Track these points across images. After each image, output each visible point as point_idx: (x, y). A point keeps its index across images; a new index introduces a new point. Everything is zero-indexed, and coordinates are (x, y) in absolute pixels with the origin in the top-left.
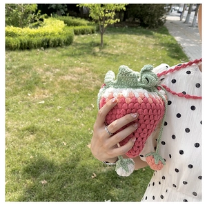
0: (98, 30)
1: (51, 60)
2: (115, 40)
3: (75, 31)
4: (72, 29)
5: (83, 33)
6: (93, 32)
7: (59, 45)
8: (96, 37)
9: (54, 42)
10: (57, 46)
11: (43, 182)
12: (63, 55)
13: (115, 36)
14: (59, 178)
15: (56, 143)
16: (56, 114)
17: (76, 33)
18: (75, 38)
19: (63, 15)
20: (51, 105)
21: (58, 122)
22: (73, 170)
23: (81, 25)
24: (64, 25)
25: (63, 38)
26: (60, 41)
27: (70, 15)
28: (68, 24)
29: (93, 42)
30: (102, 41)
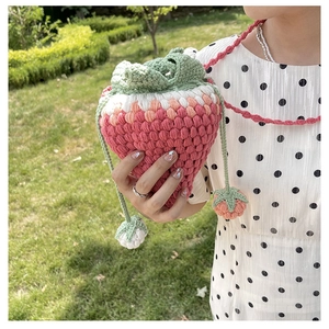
0: (146, 30)
1: (80, 93)
2: (176, 41)
3: (110, 38)
4: (104, 35)
5: (123, 38)
6: (139, 35)
7: (88, 66)
8: (145, 42)
9: (80, 61)
10: (86, 68)
11: (98, 278)
12: (98, 81)
13: (176, 33)
14: (121, 268)
15: (110, 217)
16: (102, 173)
17: (113, 41)
18: (113, 49)
19: (87, 16)
20: (92, 161)
21: (107, 184)
22: (142, 252)
23: (118, 26)
24: (91, 32)
25: (93, 53)
26: (88, 59)
27: (97, 15)
28: (97, 29)
29: (141, 50)
30: (155, 45)
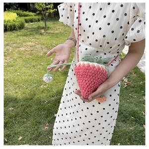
0: (42, 19)
1: (9, 39)
2: (55, 25)
3: (25, 20)
4: (22, 19)
5: (32, 21)
6: (39, 21)
7: (14, 29)
8: (42, 24)
9: (10, 27)
10: (13, 30)
11: (10, 109)
12: (18, 36)
13: (55, 22)
14: (22, 105)
15: (18, 87)
16: (16, 71)
17: (27, 21)
18: (26, 25)
19: (15, 9)
20: (12, 66)
21: (18, 75)
22: (31, 100)
23: (30, 16)
24: (17, 16)
25: (17, 24)
26: (14, 26)
28: (20, 15)
29: (39, 27)
30: (46, 25)
